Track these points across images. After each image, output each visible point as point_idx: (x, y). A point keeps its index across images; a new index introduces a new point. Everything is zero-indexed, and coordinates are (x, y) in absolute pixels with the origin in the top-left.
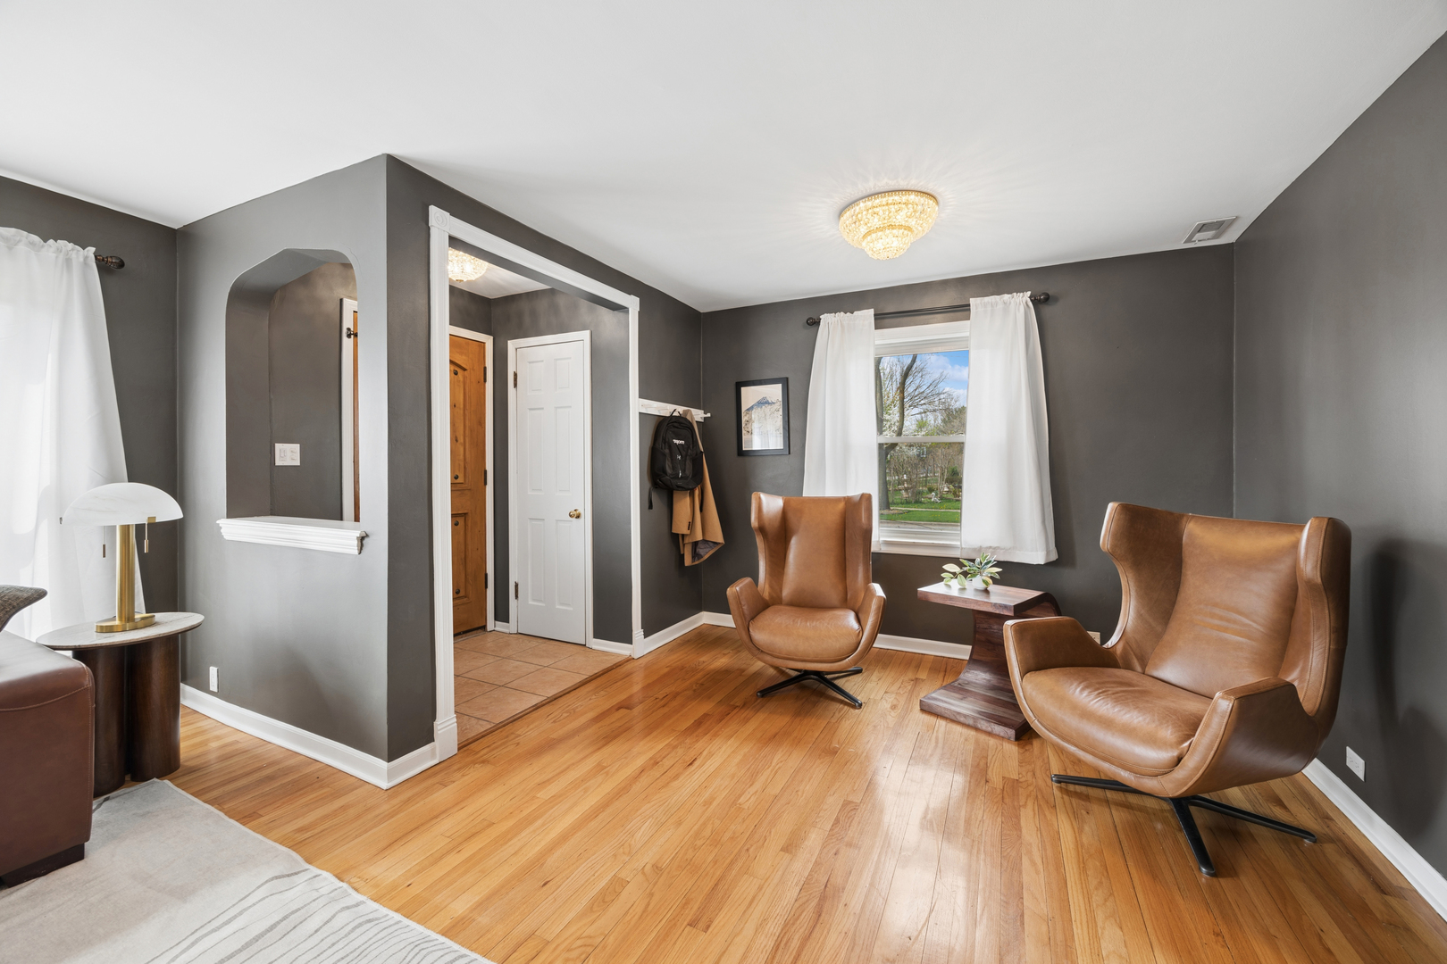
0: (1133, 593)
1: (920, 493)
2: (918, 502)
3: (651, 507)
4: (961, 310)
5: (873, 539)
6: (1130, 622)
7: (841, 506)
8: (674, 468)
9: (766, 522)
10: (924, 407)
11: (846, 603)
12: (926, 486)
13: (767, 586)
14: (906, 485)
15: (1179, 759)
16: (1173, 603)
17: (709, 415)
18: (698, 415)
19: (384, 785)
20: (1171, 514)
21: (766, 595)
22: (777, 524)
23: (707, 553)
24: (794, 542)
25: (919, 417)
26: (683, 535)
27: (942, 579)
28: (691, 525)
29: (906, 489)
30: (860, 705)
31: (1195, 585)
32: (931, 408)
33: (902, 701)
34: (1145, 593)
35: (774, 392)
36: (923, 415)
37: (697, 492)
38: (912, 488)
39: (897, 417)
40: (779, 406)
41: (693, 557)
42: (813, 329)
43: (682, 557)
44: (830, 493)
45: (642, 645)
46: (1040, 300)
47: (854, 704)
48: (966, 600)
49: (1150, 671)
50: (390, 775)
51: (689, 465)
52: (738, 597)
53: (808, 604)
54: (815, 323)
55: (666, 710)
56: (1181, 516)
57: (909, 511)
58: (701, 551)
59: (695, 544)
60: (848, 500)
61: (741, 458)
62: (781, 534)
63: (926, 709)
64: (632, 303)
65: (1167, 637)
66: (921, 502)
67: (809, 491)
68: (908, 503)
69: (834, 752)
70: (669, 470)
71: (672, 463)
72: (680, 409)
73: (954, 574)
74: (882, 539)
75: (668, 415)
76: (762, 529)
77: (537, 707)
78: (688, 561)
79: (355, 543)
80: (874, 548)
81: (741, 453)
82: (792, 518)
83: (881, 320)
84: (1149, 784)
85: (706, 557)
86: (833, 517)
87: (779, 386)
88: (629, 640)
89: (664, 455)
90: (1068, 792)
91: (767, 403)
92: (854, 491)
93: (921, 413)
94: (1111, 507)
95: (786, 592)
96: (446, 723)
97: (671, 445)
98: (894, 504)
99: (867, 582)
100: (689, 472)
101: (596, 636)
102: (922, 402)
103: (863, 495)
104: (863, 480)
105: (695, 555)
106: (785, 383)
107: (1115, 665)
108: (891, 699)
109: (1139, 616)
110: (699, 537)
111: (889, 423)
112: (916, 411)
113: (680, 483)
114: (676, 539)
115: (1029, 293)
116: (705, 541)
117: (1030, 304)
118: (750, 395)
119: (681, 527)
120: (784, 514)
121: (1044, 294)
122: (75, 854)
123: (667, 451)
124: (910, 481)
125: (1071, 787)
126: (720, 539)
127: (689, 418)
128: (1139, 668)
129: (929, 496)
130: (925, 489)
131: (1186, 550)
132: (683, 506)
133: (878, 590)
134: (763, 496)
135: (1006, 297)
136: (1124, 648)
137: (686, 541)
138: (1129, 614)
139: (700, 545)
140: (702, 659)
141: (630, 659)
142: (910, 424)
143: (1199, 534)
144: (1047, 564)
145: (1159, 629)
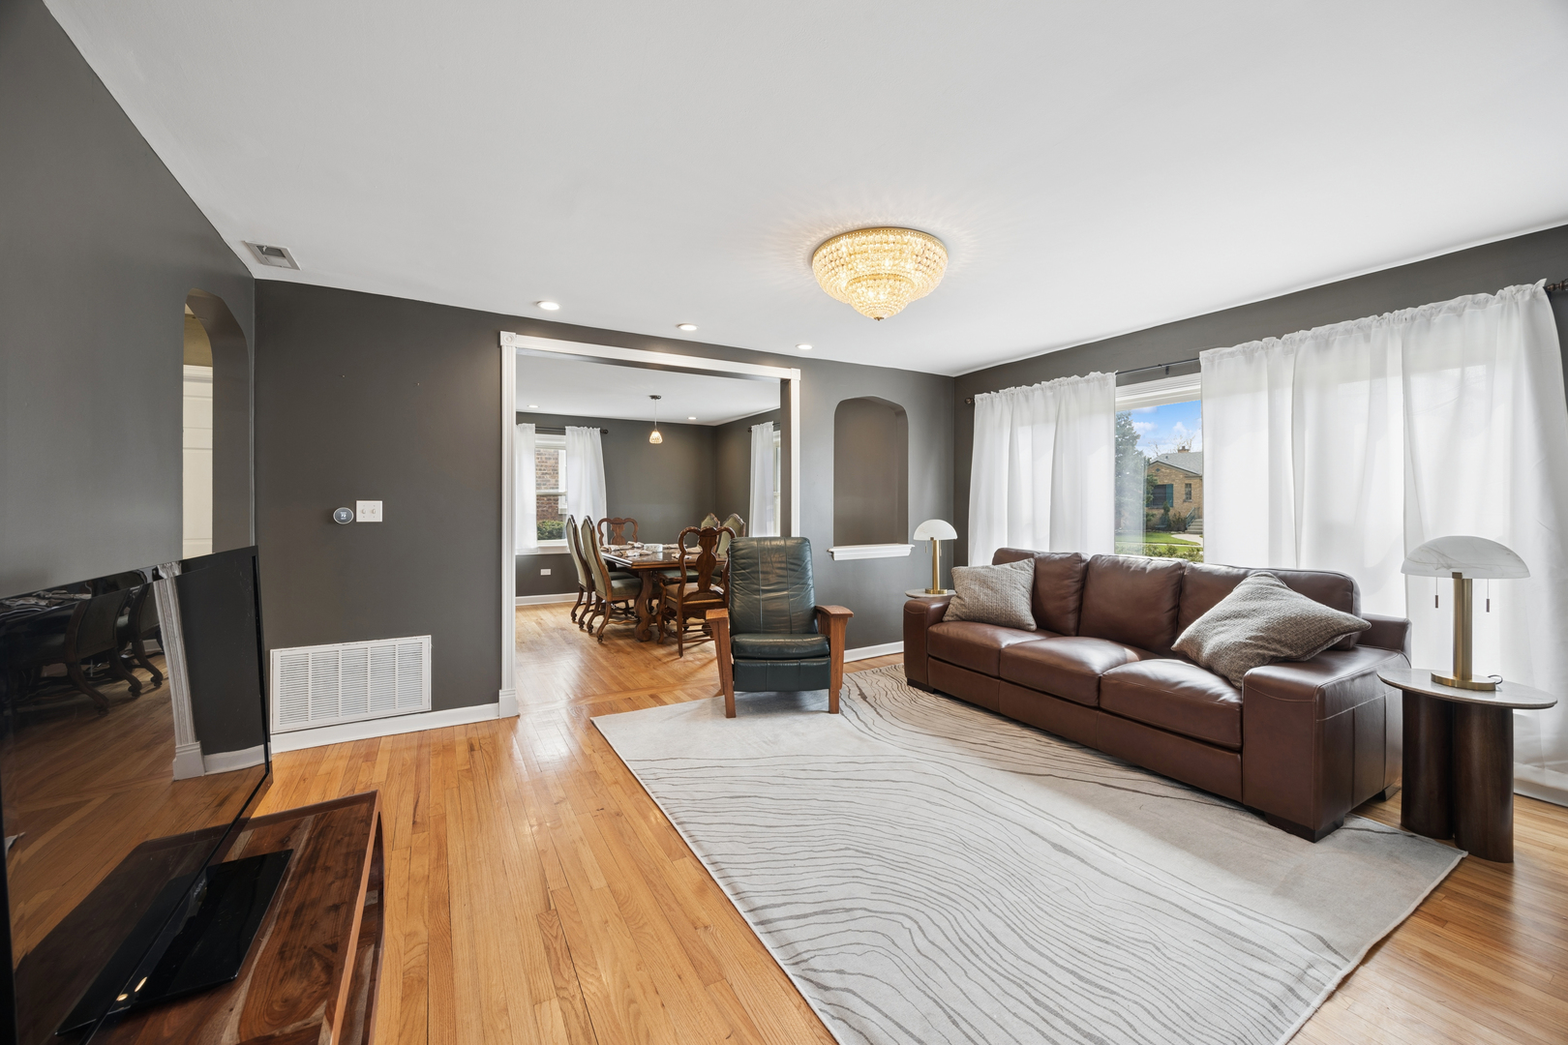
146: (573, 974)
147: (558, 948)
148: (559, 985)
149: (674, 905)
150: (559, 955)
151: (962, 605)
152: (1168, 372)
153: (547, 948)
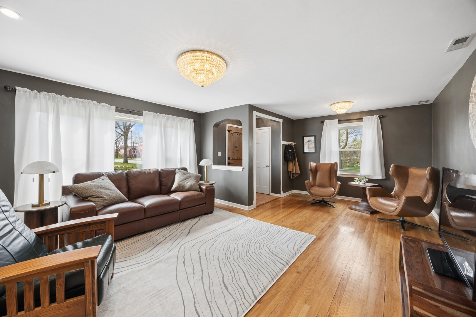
0: (397, 183)
1: (354, 164)
2: (353, 167)
3: (284, 165)
4: (361, 119)
5: (338, 173)
6: (396, 189)
7: (330, 165)
8: (289, 156)
9: (312, 169)
10: (356, 133)
11: (331, 186)
12: (356, 161)
13: (312, 182)
14: (348, 161)
15: (397, 208)
16: (406, 185)
17: (296, 144)
18: (293, 144)
19: (248, 210)
20: (406, 167)
21: (312, 184)
22: (314, 169)
23: (296, 176)
24: (318, 173)
25: (354, 137)
26: (290, 171)
27: (354, 181)
28: (293, 169)
29: (349, 162)
30: (335, 207)
31: (410, 181)
32: (358, 134)
33: (344, 207)
34: (400, 183)
35: (313, 138)
36: (356, 136)
37: (294, 162)
38: (350, 162)
39: (345, 138)
40: (314, 142)
41: (293, 177)
42: (323, 123)
43: (290, 177)
44: (326, 162)
45: (282, 195)
46: (381, 117)
47: (333, 207)
48: (359, 185)
49: (399, 199)
50: (249, 209)
51: (292, 155)
52: (307, 183)
53: (322, 186)
54: (323, 122)
55: (292, 205)
56: (409, 167)
57: (349, 170)
58: (294, 175)
59: (293, 174)
60: (331, 164)
61: (304, 154)
62: (315, 171)
63: (350, 208)
64: (281, 121)
65: (404, 192)
66: (354, 167)
67: (321, 161)
68: (349, 167)
69: (329, 213)
70: (288, 157)
71: (289, 155)
72: (290, 143)
73: (357, 180)
74: (340, 173)
75: (287, 144)
76: (311, 170)
77: (266, 203)
78: (291, 177)
79: (242, 169)
80: (338, 175)
81: (304, 153)
82: (318, 168)
83: (340, 122)
84: (392, 214)
85: (295, 177)
86: (328, 168)
87: (314, 137)
88: (280, 194)
89: (287, 153)
90: (380, 221)
91: (311, 141)
92: (333, 162)
93: (355, 136)
94: (392, 165)
95: (317, 184)
96: (255, 202)
97: (289, 151)
98: (344, 167)
99: (336, 181)
100: (292, 157)
101: (272, 192)
102: (355, 132)
103: (335, 163)
104: (335, 159)
105: (293, 176)
106: (315, 136)
107: (392, 197)
108: (342, 207)
109: (398, 188)
110: (295, 172)
111: (342, 140)
112: (353, 135)
113: (291, 160)
114: (289, 172)
115: (378, 116)
116: (295, 173)
117: (378, 118)
118: (306, 139)
119: (290, 169)
120: (316, 166)
121: (382, 116)
122: (212, 212)
123: (288, 153)
124: (350, 159)
125: (381, 220)
126: (299, 173)
127: (292, 145)
128: (397, 198)
129: (357, 165)
130: (356, 162)
131: (409, 174)
132: (291, 165)
133: (339, 183)
134: (311, 163)
135: (372, 116)
136: (394, 195)
137: (291, 173)
138: (396, 188)
139: (294, 174)
140: (296, 198)
141: (280, 198)
142: (350, 140)
143: (413, 171)
144: (382, 180)
145: (403, 191)
146: (337, 291)
147: (337, 300)
148: (343, 292)
149: (297, 282)
150: (337, 298)
151: (103, 200)
152: (130, 112)
153: (340, 303)
